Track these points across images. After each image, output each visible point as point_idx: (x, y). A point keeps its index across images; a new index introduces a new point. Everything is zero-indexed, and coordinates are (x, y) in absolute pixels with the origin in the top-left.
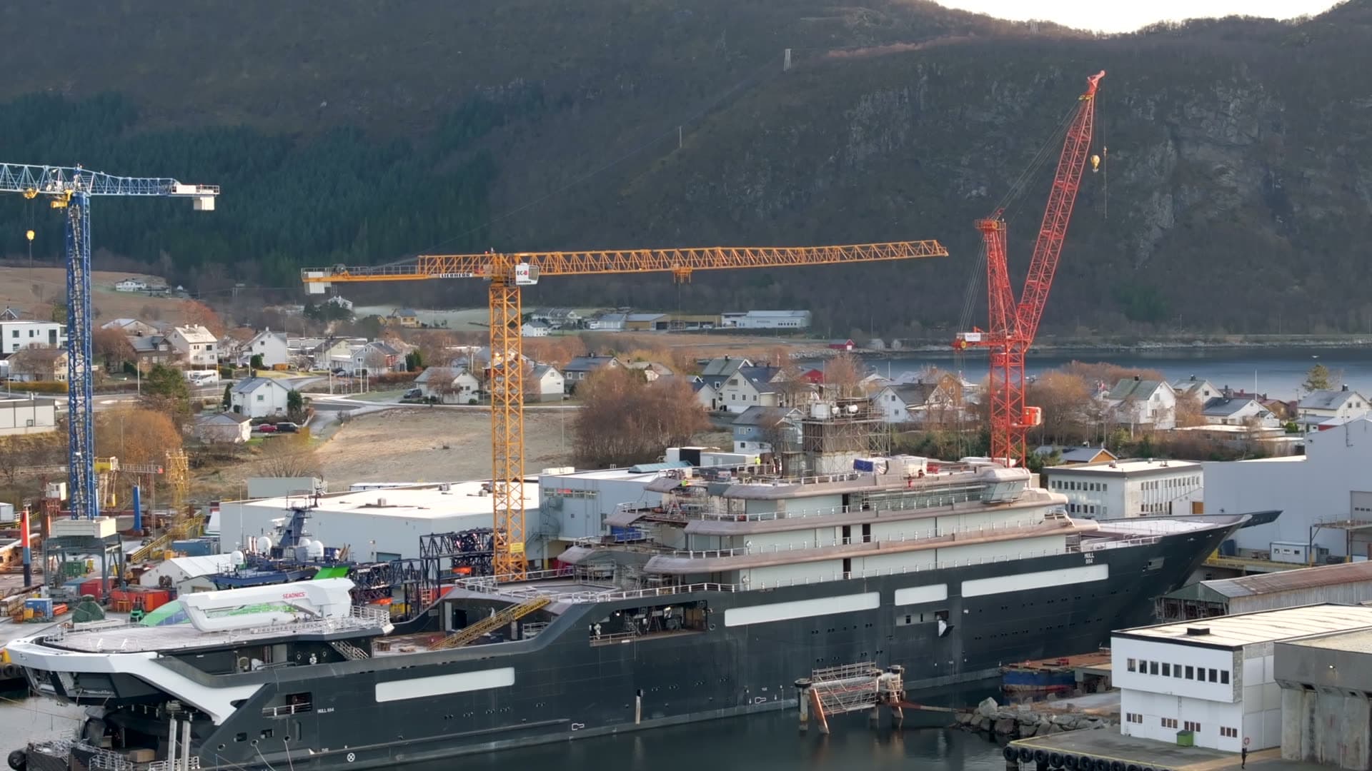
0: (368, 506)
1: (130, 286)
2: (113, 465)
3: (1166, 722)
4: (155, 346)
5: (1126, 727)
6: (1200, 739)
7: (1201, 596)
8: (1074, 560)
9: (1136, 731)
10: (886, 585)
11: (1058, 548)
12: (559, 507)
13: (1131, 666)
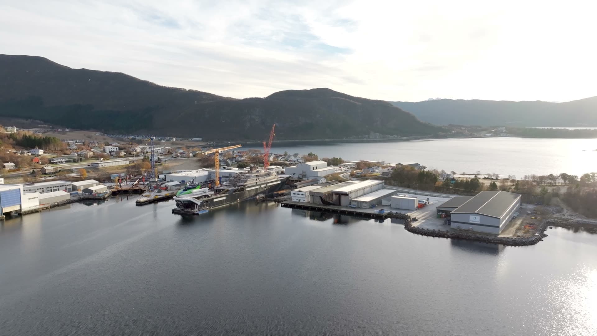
0: (186, 175)
1: (98, 134)
2: (144, 169)
3: (297, 199)
4: (133, 150)
5: (292, 200)
6: (301, 201)
7: (294, 185)
8: (278, 181)
9: (294, 200)
10: (260, 185)
11: (276, 179)
12: (211, 175)
13: (293, 194)
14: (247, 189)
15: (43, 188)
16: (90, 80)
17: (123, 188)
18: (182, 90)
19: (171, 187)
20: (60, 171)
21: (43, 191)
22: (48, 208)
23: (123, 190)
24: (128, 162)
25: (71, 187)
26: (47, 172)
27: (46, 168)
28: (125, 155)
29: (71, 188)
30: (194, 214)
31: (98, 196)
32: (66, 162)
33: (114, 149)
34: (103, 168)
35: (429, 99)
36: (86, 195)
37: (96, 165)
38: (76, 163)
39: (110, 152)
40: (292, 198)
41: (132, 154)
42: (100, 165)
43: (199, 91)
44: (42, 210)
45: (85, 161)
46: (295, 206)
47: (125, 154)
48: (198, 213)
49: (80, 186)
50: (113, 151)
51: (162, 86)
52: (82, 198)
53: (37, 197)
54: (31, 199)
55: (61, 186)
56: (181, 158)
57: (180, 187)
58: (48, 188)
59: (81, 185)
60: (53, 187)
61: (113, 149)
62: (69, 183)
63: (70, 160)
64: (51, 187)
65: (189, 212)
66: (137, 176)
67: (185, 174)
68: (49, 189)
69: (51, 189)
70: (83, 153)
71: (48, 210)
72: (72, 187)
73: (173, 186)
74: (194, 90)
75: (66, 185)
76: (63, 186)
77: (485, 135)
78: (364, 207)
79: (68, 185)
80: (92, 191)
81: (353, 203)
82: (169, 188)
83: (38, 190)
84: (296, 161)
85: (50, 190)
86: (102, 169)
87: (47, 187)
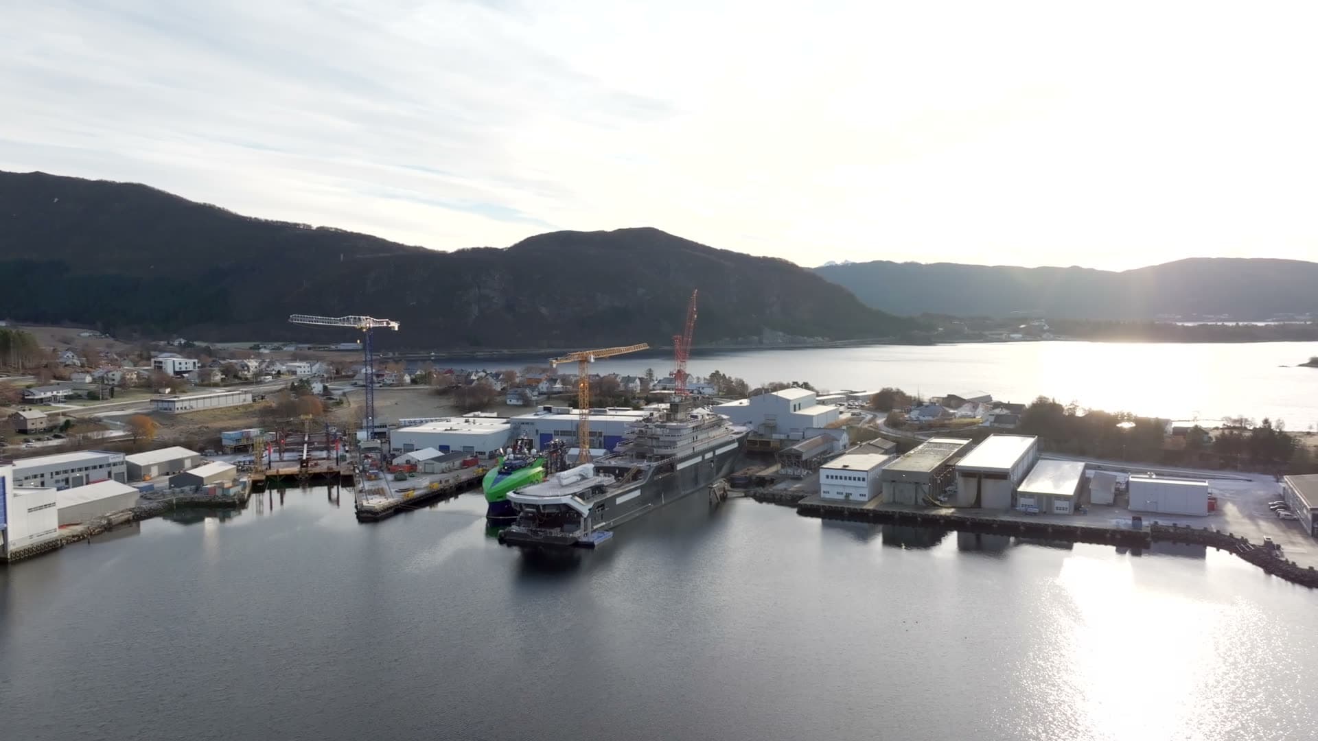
0: (446, 430)
1: (86, 334)
3: (839, 493)
4: (243, 368)
5: (823, 495)
6: (851, 498)
9: (827, 496)
12: (519, 428)
13: (827, 477)
14: (680, 467)
15: (42, 476)
16: (56, 200)
17: (280, 470)
18: (302, 227)
19: (426, 463)
20: (67, 422)
21: (43, 484)
22: (84, 538)
23: (281, 476)
24: (249, 397)
25: (123, 469)
26: (29, 426)
27: (26, 414)
28: (222, 379)
29: (123, 473)
30: (577, 544)
31: (224, 495)
32: (68, 399)
33: (187, 366)
34: (186, 413)
35: (828, 263)
36: (182, 492)
37: (165, 405)
38: (98, 402)
39: (176, 373)
40: (823, 489)
41: (240, 378)
42: (178, 405)
43: (346, 232)
44: (67, 543)
45: (123, 397)
46: (846, 512)
47: (224, 376)
48: (591, 540)
49: (148, 467)
50: (184, 369)
51: (251, 218)
52: (174, 502)
53: (54, 504)
54: (35, 509)
55: (95, 467)
56: (381, 386)
57: (451, 465)
58: (57, 473)
59: (151, 463)
60: (73, 471)
61: (183, 364)
62: (119, 457)
63: (80, 392)
64: (66, 472)
65: (564, 539)
66: (291, 435)
67: (444, 429)
68: (60, 477)
69: (66, 475)
70: (110, 375)
71: (87, 541)
72: (128, 468)
73: (433, 462)
74: (331, 228)
75: (109, 465)
76: (101, 467)
77: (1009, 337)
78: (1058, 512)
79: (115, 464)
80: (199, 481)
81: (1022, 501)
82: (420, 467)
83: (28, 480)
84: (696, 392)
85: (63, 480)
86: (185, 416)
87: (54, 471)
